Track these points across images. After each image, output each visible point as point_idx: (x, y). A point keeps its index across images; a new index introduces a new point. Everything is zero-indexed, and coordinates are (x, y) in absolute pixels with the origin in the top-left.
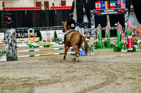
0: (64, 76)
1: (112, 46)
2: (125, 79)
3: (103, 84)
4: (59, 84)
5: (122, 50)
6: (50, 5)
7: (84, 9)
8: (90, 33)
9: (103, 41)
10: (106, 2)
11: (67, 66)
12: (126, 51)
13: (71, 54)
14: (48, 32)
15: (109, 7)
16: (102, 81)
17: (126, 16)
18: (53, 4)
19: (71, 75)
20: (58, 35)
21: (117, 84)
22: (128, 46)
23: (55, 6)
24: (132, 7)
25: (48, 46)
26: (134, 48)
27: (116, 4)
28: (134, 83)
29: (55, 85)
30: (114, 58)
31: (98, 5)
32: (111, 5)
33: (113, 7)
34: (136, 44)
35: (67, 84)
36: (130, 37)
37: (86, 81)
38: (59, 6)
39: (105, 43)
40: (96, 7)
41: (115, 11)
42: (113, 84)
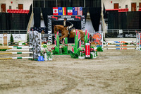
0: (24, 81)
1: (69, 52)
2: (85, 85)
3: (64, 90)
4: (19, 89)
5: (80, 57)
6: (7, 8)
7: (41, 14)
8: (47, 38)
9: (61, 47)
10: (63, 8)
11: (26, 71)
12: (83, 57)
13: (29, 59)
14: (5, 35)
15: (67, 13)
16: (62, 87)
17: (82, 23)
18: (10, 7)
19: (31, 80)
20: (14, 39)
21: (77, 90)
22: (85, 53)
23: (12, 9)
24: (88, 14)
25: (4, 50)
26: (91, 55)
27: (73, 11)
28: (94, 90)
29: (16, 89)
30: (72, 65)
31: (55, 11)
32: (68, 11)
33: (70, 14)
34: (93, 51)
35: (28, 89)
36: (88, 44)
37: (46, 87)
38: (16, 9)
39: (62, 49)
40: (54, 12)
41: (72, 17)
42: (74, 90)
